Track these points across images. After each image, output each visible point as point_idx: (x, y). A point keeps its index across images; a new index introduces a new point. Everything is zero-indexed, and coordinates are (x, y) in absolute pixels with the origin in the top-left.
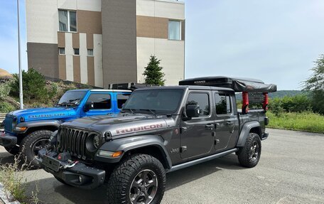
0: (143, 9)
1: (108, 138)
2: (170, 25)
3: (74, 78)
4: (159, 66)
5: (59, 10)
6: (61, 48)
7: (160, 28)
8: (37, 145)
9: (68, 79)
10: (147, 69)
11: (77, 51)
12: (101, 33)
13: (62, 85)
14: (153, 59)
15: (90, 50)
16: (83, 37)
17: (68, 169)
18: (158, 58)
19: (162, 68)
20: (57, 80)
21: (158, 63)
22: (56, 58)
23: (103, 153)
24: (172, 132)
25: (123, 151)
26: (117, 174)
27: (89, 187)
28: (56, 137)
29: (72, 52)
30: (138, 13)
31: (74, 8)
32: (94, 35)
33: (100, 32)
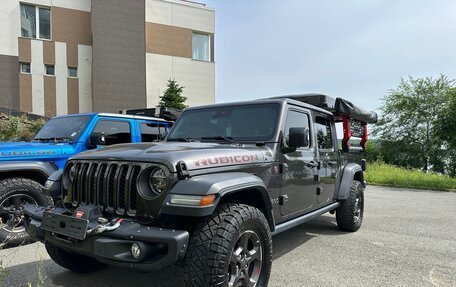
0: (156, 13)
1: (184, 172)
2: (195, 38)
3: (45, 110)
4: (182, 95)
5: (22, 4)
6: (24, 64)
7: (181, 42)
8: (5, 205)
9: (34, 112)
10: (164, 98)
11: (50, 68)
12: (91, 44)
13: (26, 121)
14: (172, 85)
15: (73, 69)
16: (61, 49)
17: (106, 234)
18: (179, 84)
19: (185, 98)
20: (16, 113)
21: (180, 90)
22: (15, 78)
23: (176, 200)
24: (269, 170)
25: (217, 195)
26: (204, 238)
27: (157, 265)
28: (59, 181)
29: (42, 70)
30: (149, 18)
31: (47, 4)
32: (79, 46)
33: (89, 41)
